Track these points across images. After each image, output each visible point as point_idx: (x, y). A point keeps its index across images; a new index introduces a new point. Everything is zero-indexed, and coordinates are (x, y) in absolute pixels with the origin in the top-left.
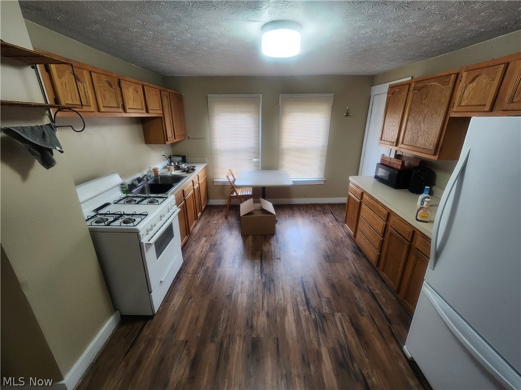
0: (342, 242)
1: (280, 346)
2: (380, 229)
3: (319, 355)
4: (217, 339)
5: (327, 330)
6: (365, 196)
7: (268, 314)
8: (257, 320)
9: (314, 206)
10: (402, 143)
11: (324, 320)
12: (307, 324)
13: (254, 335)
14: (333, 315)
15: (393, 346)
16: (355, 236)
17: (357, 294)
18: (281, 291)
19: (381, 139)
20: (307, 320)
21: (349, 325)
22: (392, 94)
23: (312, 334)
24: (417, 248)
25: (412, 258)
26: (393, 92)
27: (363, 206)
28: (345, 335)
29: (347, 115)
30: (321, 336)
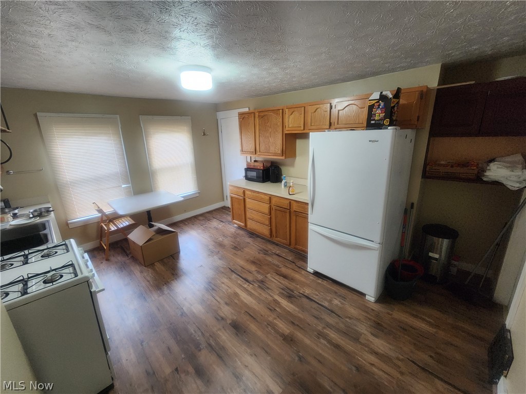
0: (238, 234)
1: (251, 314)
2: (267, 211)
3: (275, 301)
4: (203, 345)
5: (270, 287)
6: (247, 192)
7: (226, 304)
8: (222, 312)
9: (195, 218)
10: (260, 152)
11: (264, 283)
12: (256, 292)
13: (229, 322)
14: (266, 277)
15: (303, 272)
16: (246, 226)
17: (269, 259)
18: (223, 285)
19: (242, 151)
20: (255, 290)
21: (278, 276)
22: (243, 119)
23: (263, 294)
24: (295, 211)
25: (294, 218)
26: (243, 117)
27: (247, 200)
28: (280, 283)
29: (204, 135)
30: (269, 291)
